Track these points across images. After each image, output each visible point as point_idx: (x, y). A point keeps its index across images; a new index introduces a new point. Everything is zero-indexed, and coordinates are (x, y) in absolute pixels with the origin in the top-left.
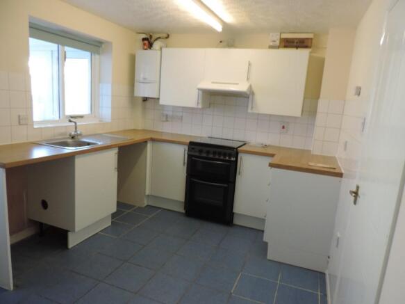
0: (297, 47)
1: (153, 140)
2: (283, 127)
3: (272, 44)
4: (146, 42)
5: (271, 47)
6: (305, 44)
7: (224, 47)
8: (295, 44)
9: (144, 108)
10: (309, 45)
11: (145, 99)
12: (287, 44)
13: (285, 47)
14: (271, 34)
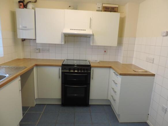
0: (111, 11)
1: (37, 65)
2: (105, 51)
3: (98, 9)
4: (22, 4)
5: (97, 11)
6: (115, 10)
9: (23, 46)
10: (116, 10)
11: (23, 40)
12: (106, 10)
13: (105, 11)
14: (97, 4)
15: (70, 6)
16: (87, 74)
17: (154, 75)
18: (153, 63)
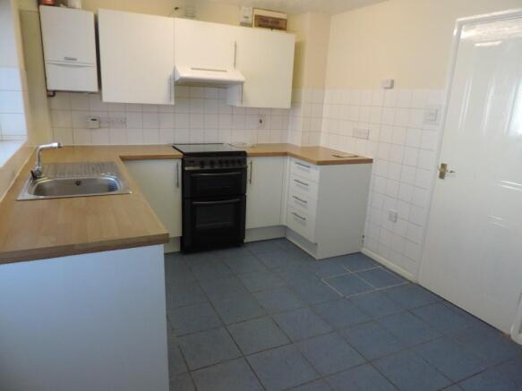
0: (272, 28)
3: (244, 20)
5: (243, 24)
6: (280, 25)
7: (181, 17)
8: (270, 24)
10: (284, 26)
11: (50, 95)
12: (262, 23)
13: (260, 26)
14: (243, 8)
15: (176, 8)
16: (239, 173)
17: (370, 161)
18: (367, 139)
